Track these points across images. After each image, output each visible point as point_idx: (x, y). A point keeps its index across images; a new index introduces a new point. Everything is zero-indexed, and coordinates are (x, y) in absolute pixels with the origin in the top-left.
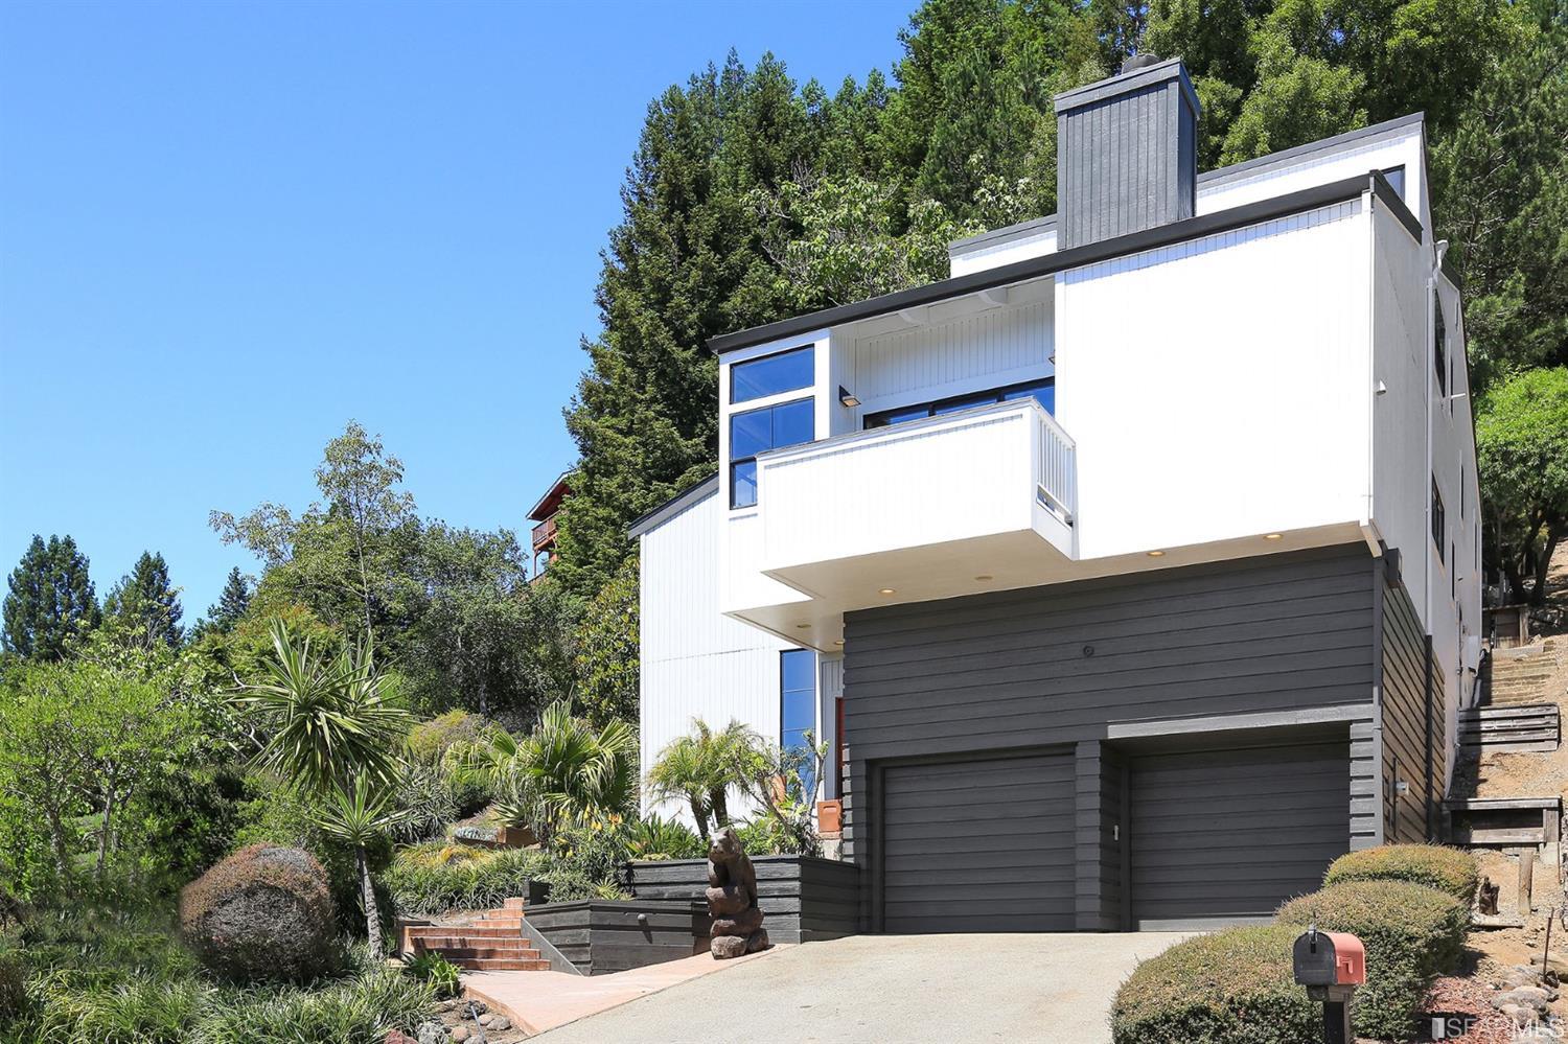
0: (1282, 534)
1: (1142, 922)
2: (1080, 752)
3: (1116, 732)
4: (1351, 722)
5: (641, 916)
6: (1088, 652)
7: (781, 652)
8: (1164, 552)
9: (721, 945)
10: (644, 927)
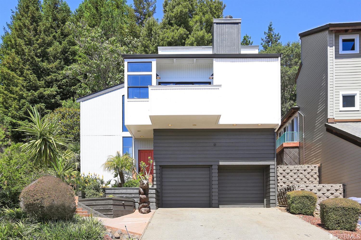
0: (261, 124)
1: (220, 206)
2: (213, 167)
3: (221, 163)
4: (270, 165)
5: (123, 202)
6: (215, 145)
7: (123, 137)
8: (236, 125)
9: (145, 210)
10: (124, 205)
